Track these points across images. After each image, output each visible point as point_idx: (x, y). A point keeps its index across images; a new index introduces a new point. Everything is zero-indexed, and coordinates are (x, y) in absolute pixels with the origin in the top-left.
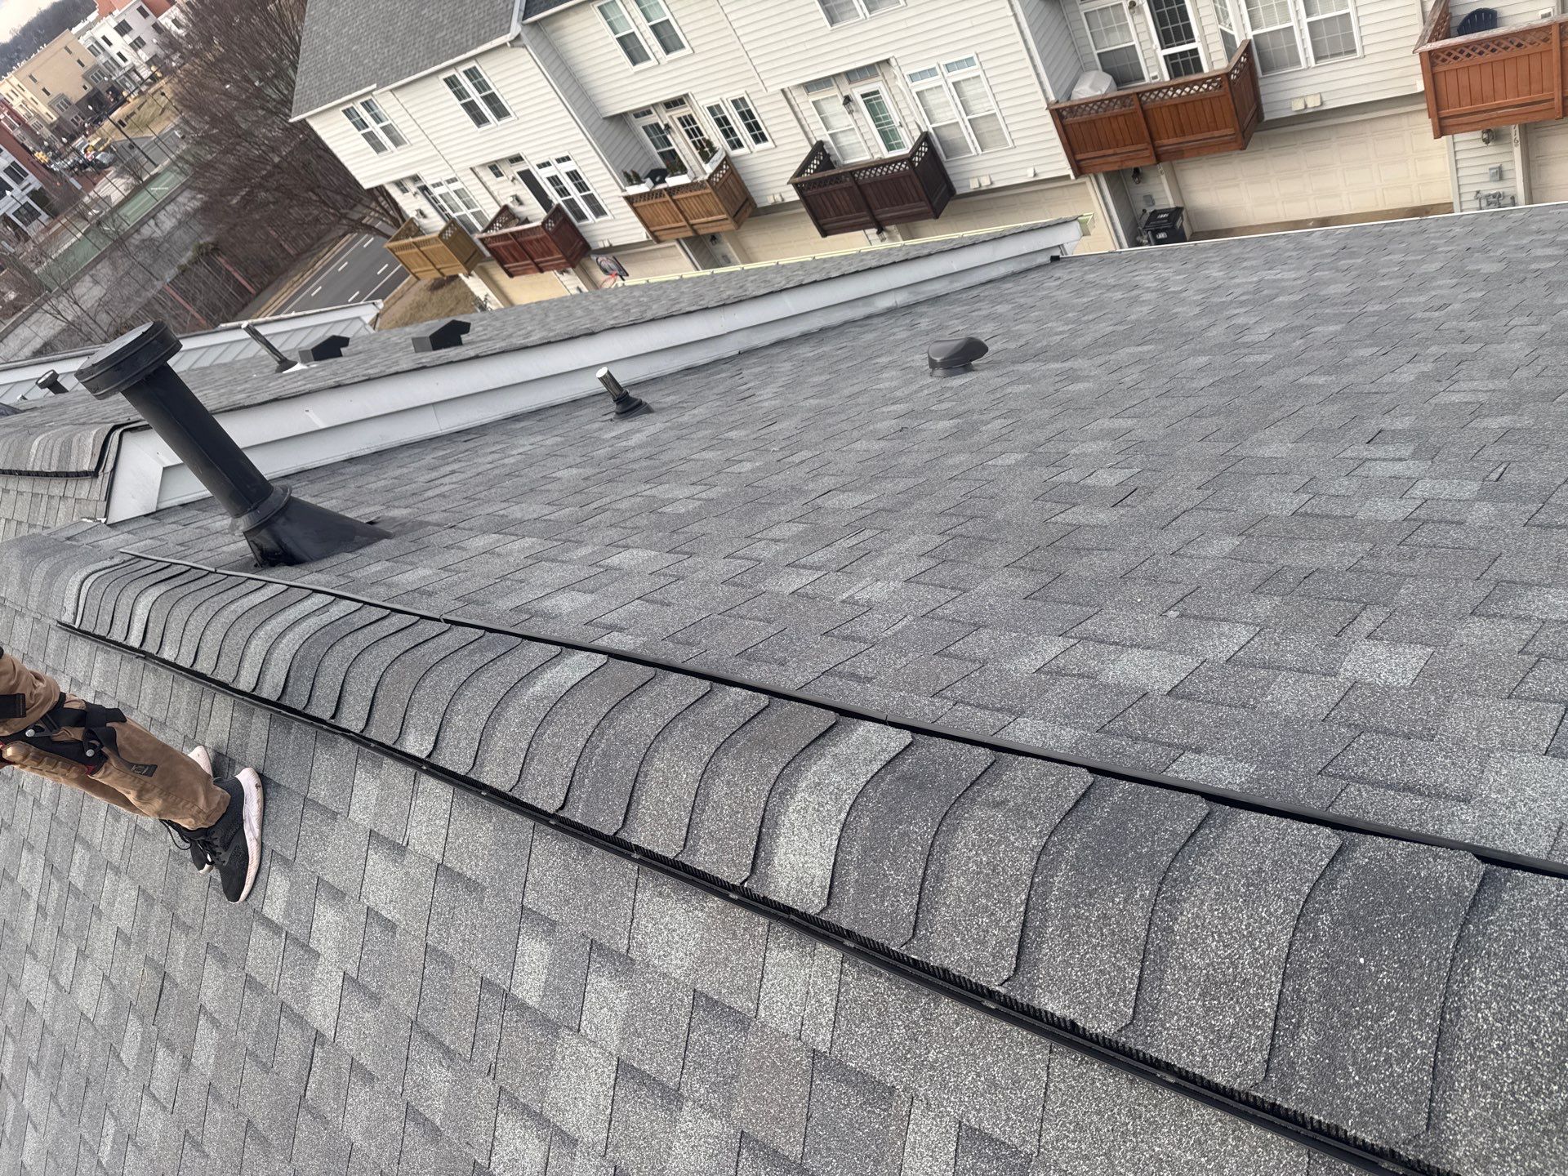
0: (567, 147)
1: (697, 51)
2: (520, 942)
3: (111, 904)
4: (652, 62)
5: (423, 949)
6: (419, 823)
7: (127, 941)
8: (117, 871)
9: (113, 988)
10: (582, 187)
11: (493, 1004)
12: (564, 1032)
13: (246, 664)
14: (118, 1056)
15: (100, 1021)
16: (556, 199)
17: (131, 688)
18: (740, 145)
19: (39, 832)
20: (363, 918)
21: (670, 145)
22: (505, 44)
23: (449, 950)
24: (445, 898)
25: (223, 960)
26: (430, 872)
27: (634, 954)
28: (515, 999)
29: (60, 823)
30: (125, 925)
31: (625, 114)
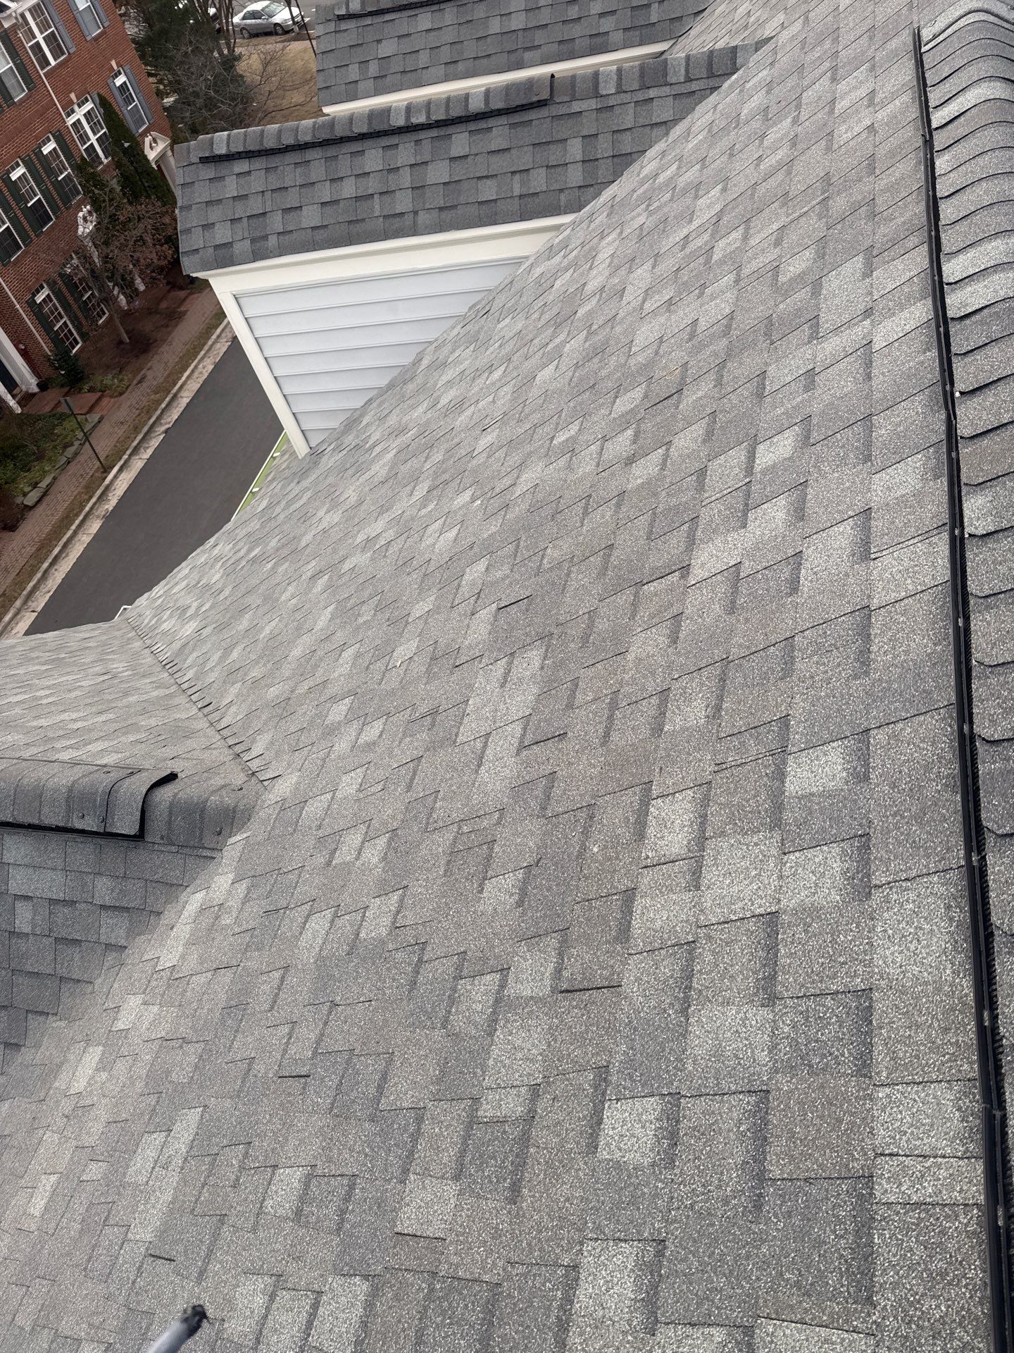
2: (835, 744)
3: (713, 298)
5: (788, 634)
6: (900, 559)
7: (692, 336)
8: (737, 281)
9: (657, 353)
11: (771, 739)
12: (777, 835)
13: (971, 253)
14: (617, 397)
15: (632, 362)
17: (892, 153)
19: (740, 185)
20: (791, 552)
23: (798, 665)
24: (842, 633)
25: (709, 434)
26: (859, 601)
27: (877, 896)
28: (785, 763)
29: (753, 195)
30: (703, 324)
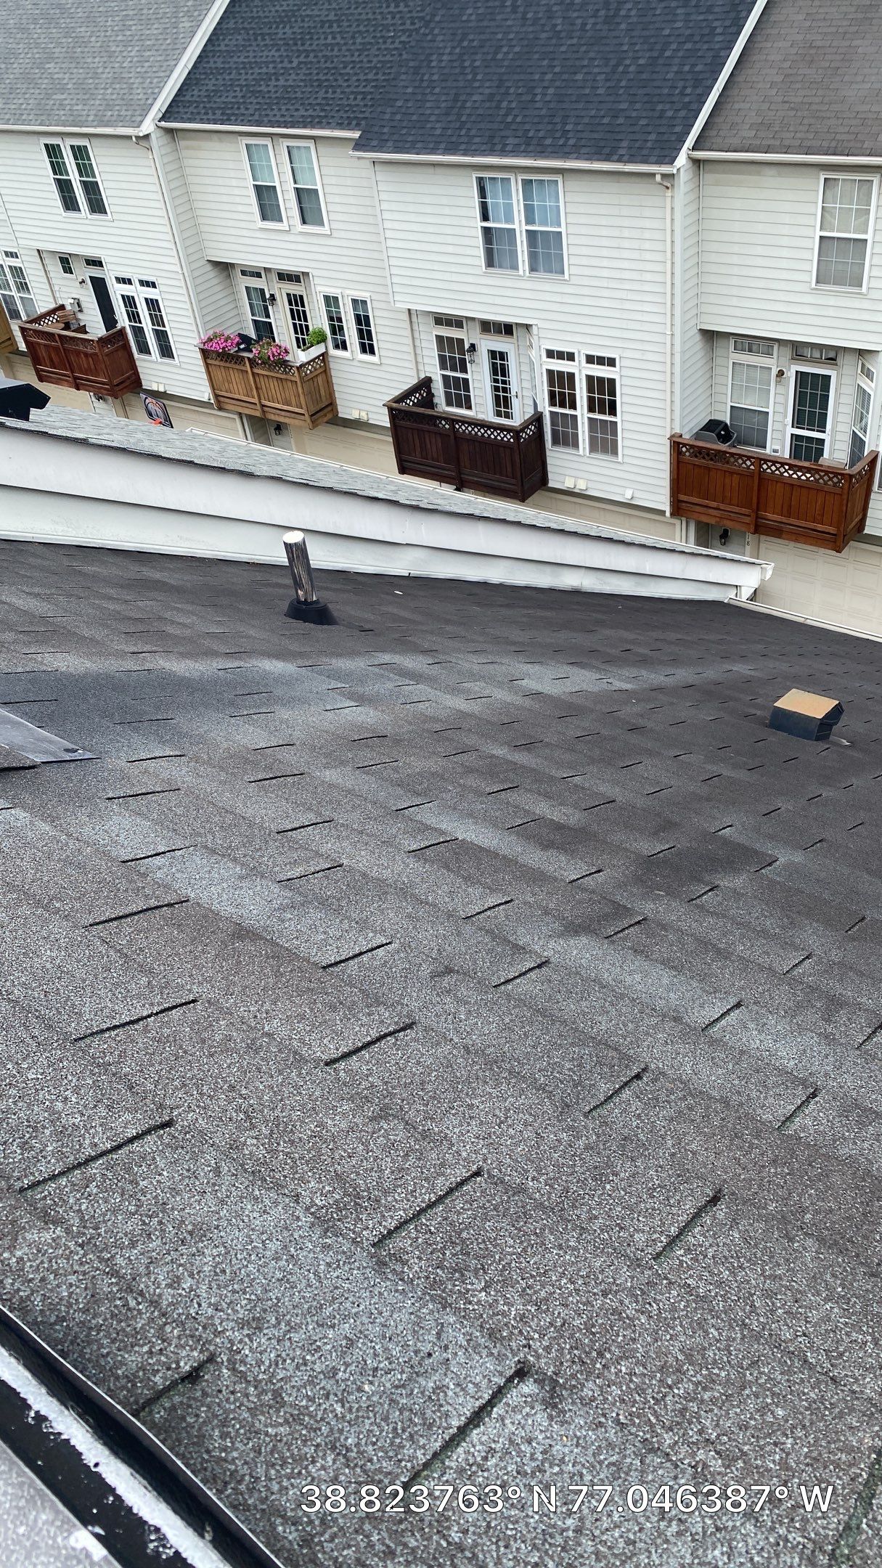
0: (158, 273)
1: (335, 234)
4: (283, 226)
10: (157, 319)
16: (123, 321)
18: (345, 347)
21: (268, 316)
22: (129, 137)
31: (232, 265)
